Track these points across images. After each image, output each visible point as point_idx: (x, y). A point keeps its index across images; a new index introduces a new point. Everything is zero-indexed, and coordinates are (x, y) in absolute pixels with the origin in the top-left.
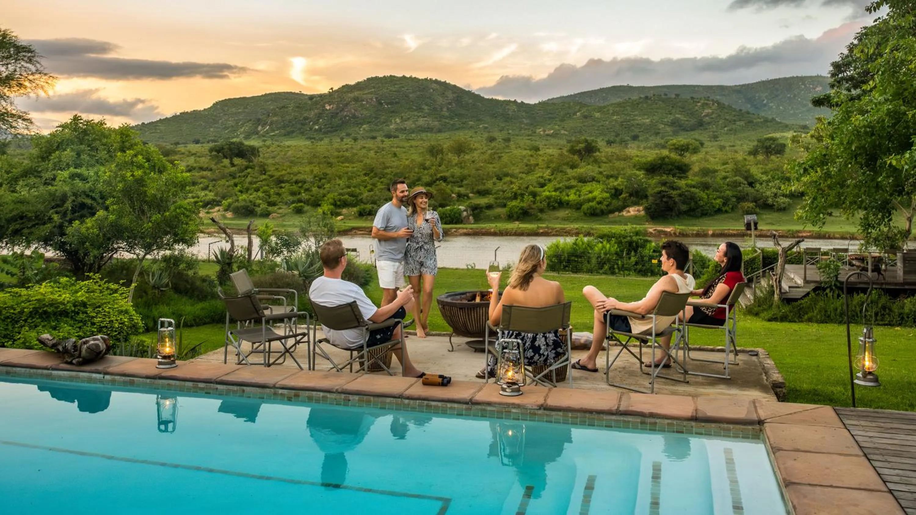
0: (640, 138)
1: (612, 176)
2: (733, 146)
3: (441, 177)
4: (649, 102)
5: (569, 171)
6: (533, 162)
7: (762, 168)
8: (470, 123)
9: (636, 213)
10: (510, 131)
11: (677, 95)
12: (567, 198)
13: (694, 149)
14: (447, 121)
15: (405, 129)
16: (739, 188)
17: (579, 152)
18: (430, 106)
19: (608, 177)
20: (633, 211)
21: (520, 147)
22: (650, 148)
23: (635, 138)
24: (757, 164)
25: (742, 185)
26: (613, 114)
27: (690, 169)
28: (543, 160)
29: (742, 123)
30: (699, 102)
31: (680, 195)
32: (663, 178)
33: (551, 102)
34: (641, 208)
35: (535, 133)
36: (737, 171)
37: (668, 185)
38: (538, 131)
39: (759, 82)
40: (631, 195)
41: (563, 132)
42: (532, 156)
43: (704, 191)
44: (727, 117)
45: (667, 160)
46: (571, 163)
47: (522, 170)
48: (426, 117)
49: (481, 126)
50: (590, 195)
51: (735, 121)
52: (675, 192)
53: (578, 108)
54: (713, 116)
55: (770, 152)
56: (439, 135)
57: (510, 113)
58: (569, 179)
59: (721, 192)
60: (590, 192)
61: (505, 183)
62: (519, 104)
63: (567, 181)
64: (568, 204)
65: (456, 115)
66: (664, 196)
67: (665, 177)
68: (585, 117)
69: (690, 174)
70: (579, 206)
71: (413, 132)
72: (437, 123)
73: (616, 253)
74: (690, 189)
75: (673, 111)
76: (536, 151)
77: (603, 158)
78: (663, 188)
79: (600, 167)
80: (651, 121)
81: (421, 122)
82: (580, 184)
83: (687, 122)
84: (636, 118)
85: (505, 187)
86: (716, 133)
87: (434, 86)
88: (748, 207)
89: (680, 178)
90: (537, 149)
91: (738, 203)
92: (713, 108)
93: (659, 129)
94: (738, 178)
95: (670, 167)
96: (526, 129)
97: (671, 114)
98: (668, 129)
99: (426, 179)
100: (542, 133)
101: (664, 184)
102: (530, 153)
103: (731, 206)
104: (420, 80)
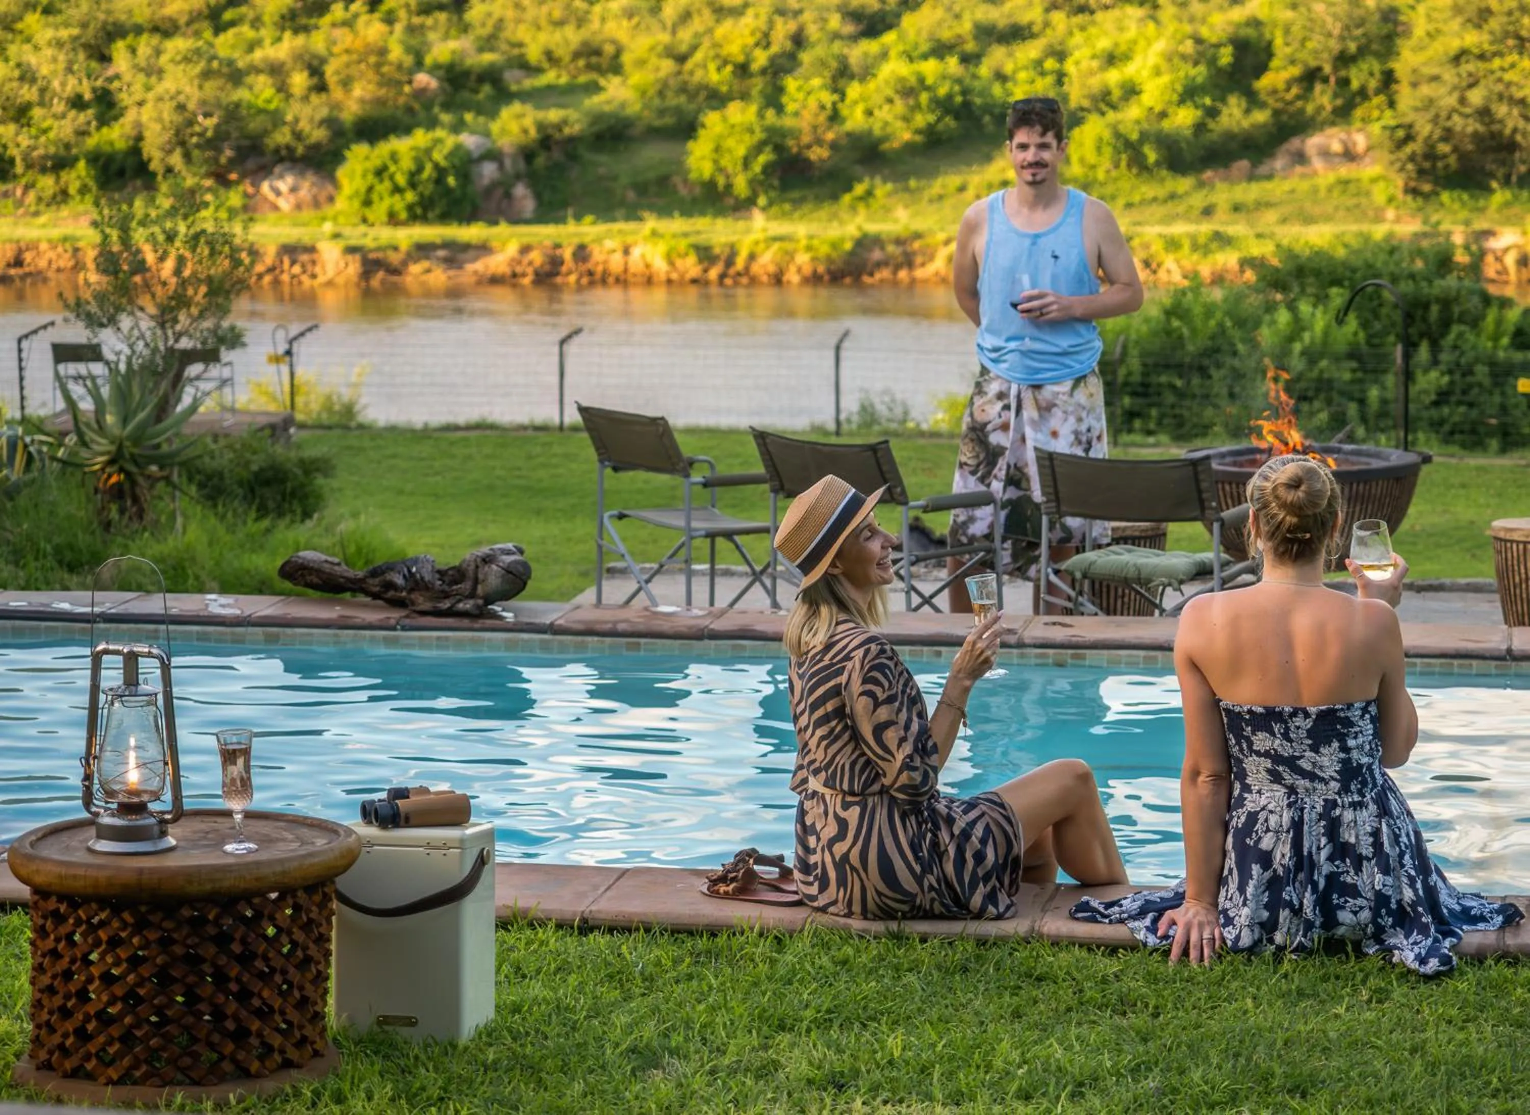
34: (1362, 139)
50: (1113, 77)
60: (1111, 59)
73: (1353, 354)
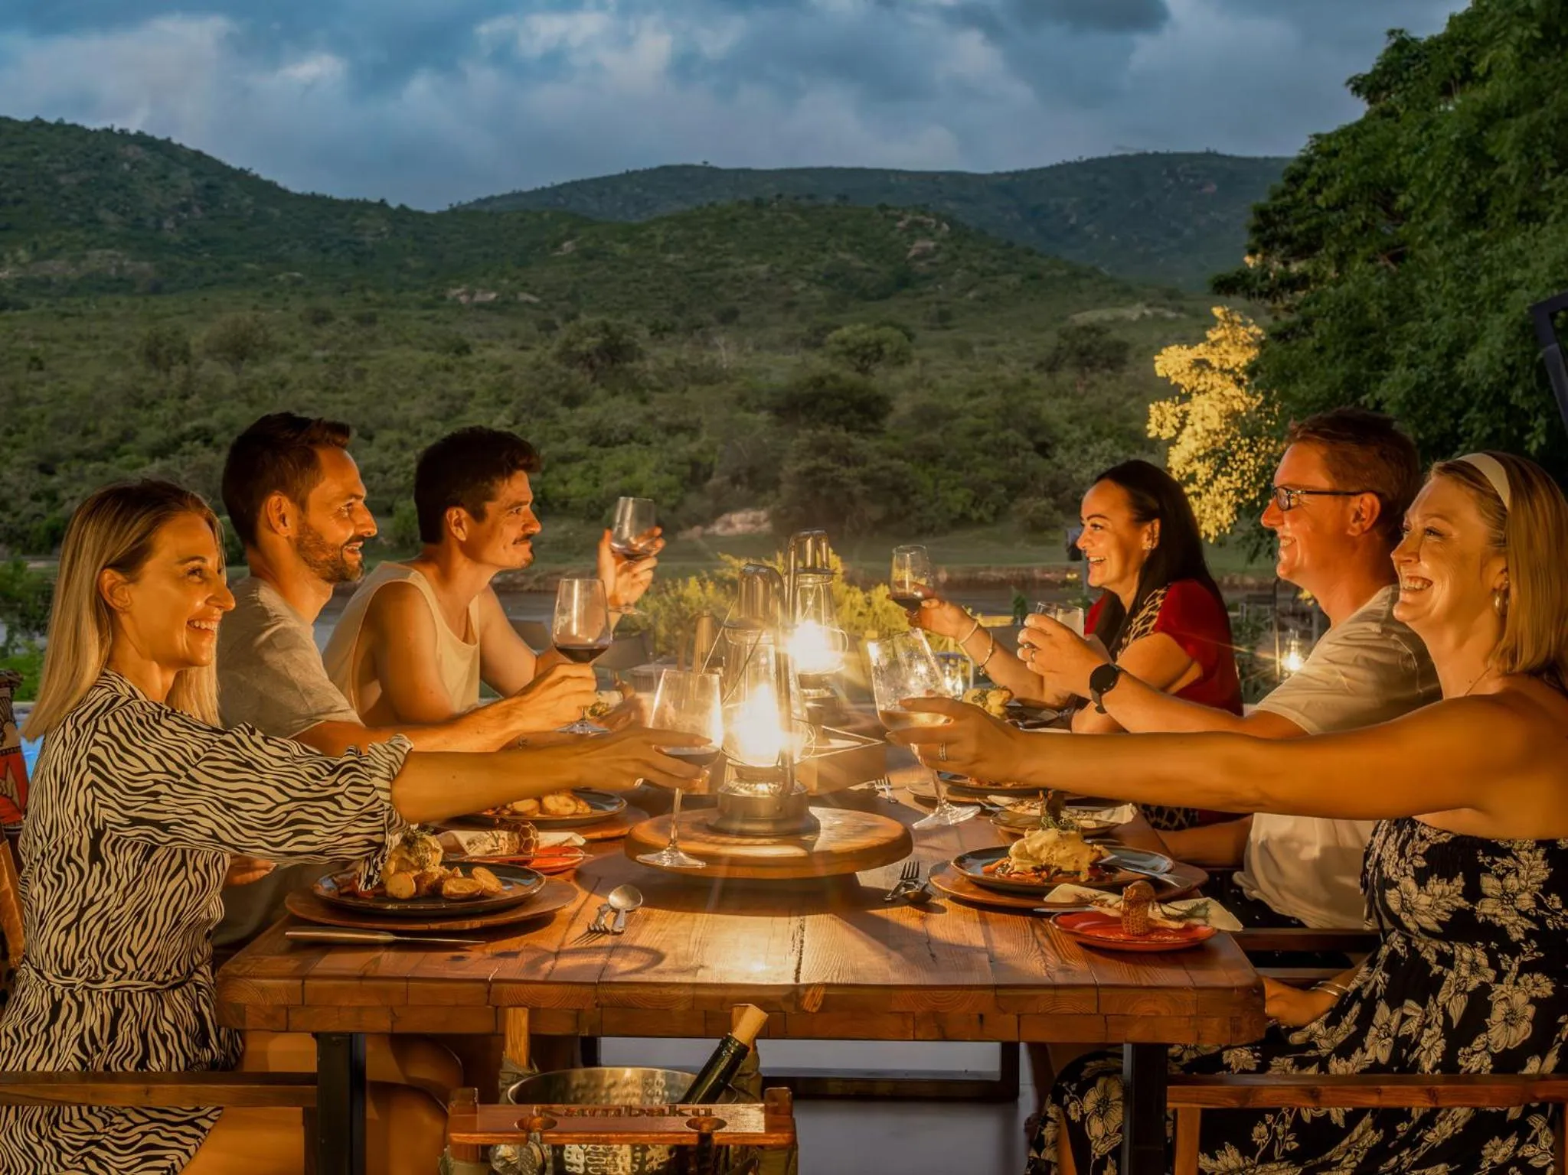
0: (743, 318)
1: (680, 428)
2: (992, 343)
3: (197, 429)
4: (767, 215)
5: (562, 412)
6: (457, 387)
7: (1069, 408)
8: (250, 266)
9: (749, 527)
10: (370, 294)
11: (844, 198)
12: (561, 489)
13: (897, 353)
14: (177, 259)
15: (47, 282)
16: (1013, 460)
17: (586, 359)
18: (123, 213)
19: (671, 430)
20: (741, 522)
21: (407, 341)
22: (773, 347)
23: (728, 317)
24: (1056, 396)
25: (1022, 453)
26: (665, 249)
27: (891, 409)
28: (483, 381)
29: (1013, 280)
30: (900, 219)
31: (865, 480)
32: (821, 433)
33: (487, 209)
34: (763, 514)
35: (443, 298)
36: (1007, 415)
37: (833, 451)
38: (453, 292)
39: (1058, 166)
40: (735, 480)
41: (524, 297)
42: (448, 368)
43: (924, 468)
44: (975, 263)
45: (829, 384)
46: (564, 391)
47: (431, 411)
48: (109, 246)
49: (281, 277)
51: (995, 273)
52: (852, 471)
53: (564, 227)
54: (939, 258)
55: (1090, 365)
56: (154, 300)
57: (368, 239)
58: (564, 436)
59: (969, 471)
61: (386, 448)
62: (396, 212)
63: (561, 440)
64: (565, 505)
65: (204, 242)
66: (822, 483)
67: (824, 432)
68: (589, 256)
69: (889, 422)
70: (595, 510)
71: (73, 291)
72: (145, 265)
74: (889, 462)
75: (831, 243)
76: (458, 352)
77: (651, 377)
78: (823, 461)
79: (644, 401)
80: (771, 270)
81: (98, 260)
82: (596, 450)
83: (869, 275)
84: (731, 259)
85: (387, 459)
86: (945, 307)
87: (132, 151)
88: (1037, 509)
89: (864, 432)
90: (463, 349)
91: (1011, 499)
92: (939, 235)
93: (795, 293)
94: (1012, 435)
95: (839, 404)
96: (417, 288)
97: (824, 250)
98: (818, 293)
99: (151, 435)
100: (463, 299)
101: (822, 449)
102: (442, 359)
103: (993, 507)
104: (88, 132)
